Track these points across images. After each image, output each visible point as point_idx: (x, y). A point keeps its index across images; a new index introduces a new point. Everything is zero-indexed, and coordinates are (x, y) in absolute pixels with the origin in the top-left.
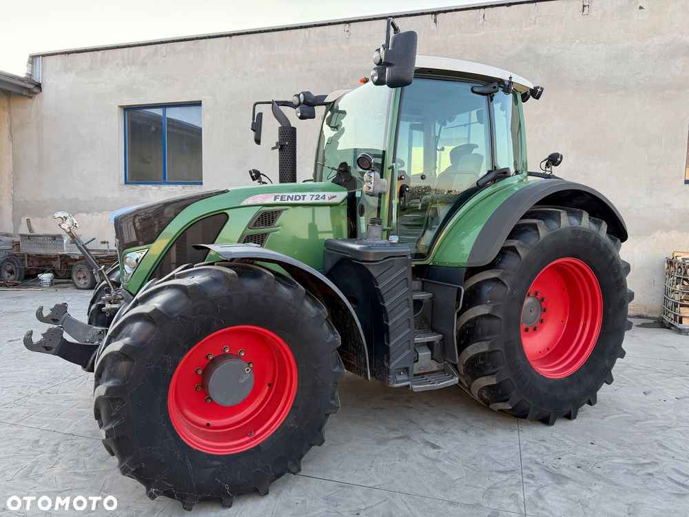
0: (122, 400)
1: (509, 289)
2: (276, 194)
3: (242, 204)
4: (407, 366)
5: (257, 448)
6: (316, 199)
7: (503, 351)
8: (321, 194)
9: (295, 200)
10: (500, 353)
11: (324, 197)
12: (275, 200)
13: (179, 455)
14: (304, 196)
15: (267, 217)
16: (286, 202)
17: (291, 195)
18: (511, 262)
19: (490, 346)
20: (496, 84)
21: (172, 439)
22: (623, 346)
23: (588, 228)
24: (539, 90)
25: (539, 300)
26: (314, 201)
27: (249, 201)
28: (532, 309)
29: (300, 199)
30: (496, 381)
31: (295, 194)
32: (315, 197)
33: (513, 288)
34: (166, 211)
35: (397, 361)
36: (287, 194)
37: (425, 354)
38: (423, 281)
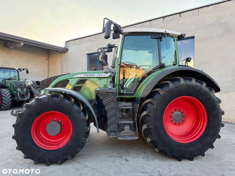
0: (17, 128)
1: (155, 106)
2: (85, 74)
3: (73, 77)
4: (115, 130)
5: (58, 149)
6: (99, 76)
7: (153, 129)
8: (101, 74)
9: (92, 76)
10: (152, 129)
11: (102, 75)
12: (84, 76)
13: (33, 147)
14: (95, 75)
15: (82, 81)
16: (88, 77)
17: (90, 74)
18: (157, 96)
19: (147, 126)
20: (161, 35)
21: (32, 142)
22: (220, 134)
23: (195, 84)
24: (183, 35)
25: (181, 113)
26: (98, 76)
27: (76, 76)
28: (178, 116)
29: (93, 76)
30: (151, 140)
31: (91, 74)
32: (99, 75)
33: (157, 106)
34: (52, 79)
35: (111, 128)
36: (89, 74)
37: (127, 128)
38: (133, 103)
